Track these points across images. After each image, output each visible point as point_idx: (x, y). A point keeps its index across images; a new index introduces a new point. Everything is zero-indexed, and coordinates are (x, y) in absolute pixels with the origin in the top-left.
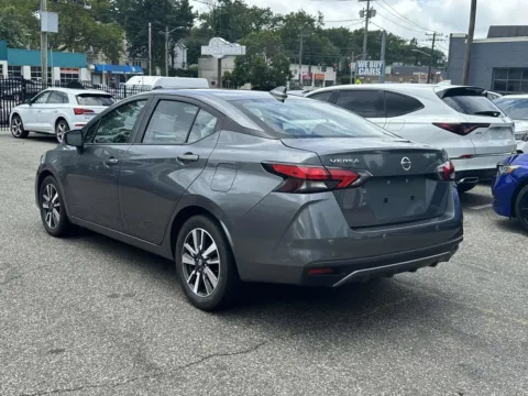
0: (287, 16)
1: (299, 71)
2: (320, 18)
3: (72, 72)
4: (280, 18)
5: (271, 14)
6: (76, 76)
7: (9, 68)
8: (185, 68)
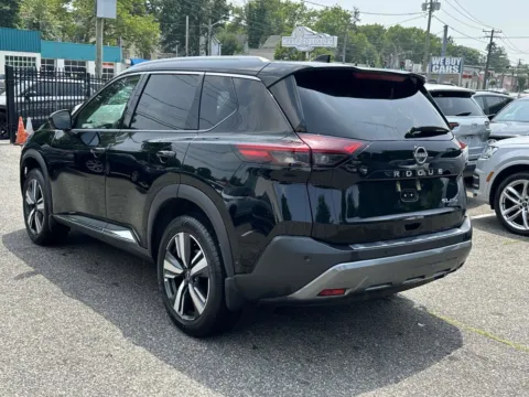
0: (322, 12)
2: (356, 13)
3: (108, 67)
4: (314, 14)
5: (305, 8)
6: (111, 71)
7: (43, 61)
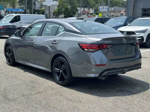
1: (80, 10)
8: (40, 9)
